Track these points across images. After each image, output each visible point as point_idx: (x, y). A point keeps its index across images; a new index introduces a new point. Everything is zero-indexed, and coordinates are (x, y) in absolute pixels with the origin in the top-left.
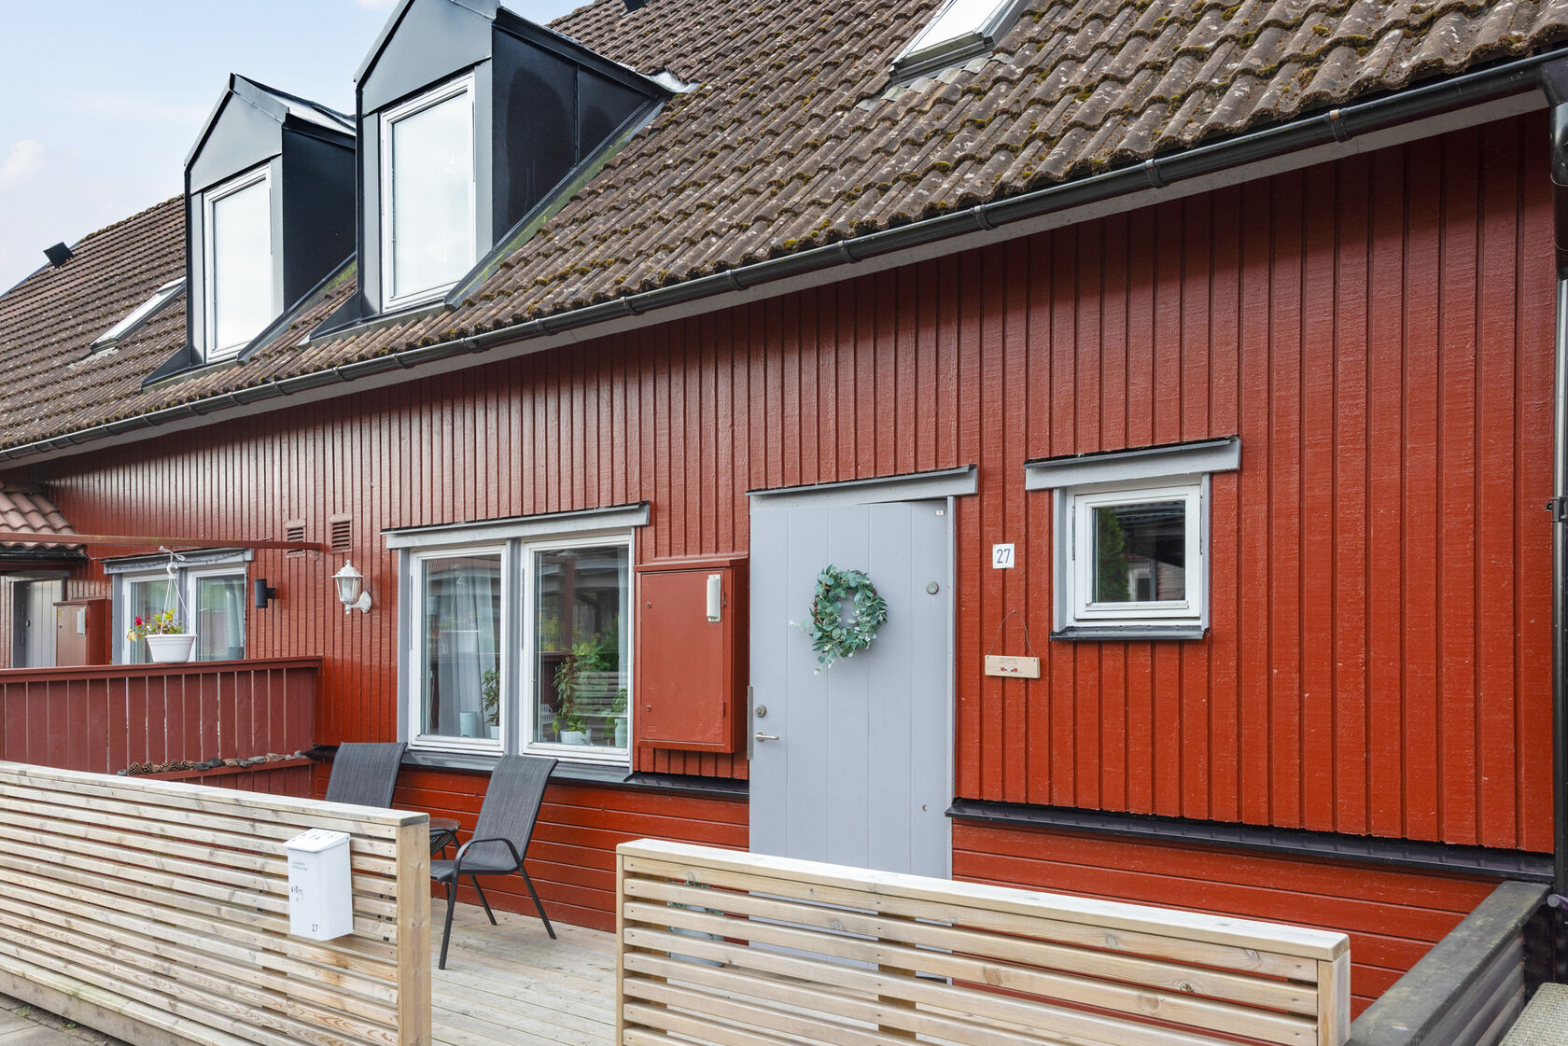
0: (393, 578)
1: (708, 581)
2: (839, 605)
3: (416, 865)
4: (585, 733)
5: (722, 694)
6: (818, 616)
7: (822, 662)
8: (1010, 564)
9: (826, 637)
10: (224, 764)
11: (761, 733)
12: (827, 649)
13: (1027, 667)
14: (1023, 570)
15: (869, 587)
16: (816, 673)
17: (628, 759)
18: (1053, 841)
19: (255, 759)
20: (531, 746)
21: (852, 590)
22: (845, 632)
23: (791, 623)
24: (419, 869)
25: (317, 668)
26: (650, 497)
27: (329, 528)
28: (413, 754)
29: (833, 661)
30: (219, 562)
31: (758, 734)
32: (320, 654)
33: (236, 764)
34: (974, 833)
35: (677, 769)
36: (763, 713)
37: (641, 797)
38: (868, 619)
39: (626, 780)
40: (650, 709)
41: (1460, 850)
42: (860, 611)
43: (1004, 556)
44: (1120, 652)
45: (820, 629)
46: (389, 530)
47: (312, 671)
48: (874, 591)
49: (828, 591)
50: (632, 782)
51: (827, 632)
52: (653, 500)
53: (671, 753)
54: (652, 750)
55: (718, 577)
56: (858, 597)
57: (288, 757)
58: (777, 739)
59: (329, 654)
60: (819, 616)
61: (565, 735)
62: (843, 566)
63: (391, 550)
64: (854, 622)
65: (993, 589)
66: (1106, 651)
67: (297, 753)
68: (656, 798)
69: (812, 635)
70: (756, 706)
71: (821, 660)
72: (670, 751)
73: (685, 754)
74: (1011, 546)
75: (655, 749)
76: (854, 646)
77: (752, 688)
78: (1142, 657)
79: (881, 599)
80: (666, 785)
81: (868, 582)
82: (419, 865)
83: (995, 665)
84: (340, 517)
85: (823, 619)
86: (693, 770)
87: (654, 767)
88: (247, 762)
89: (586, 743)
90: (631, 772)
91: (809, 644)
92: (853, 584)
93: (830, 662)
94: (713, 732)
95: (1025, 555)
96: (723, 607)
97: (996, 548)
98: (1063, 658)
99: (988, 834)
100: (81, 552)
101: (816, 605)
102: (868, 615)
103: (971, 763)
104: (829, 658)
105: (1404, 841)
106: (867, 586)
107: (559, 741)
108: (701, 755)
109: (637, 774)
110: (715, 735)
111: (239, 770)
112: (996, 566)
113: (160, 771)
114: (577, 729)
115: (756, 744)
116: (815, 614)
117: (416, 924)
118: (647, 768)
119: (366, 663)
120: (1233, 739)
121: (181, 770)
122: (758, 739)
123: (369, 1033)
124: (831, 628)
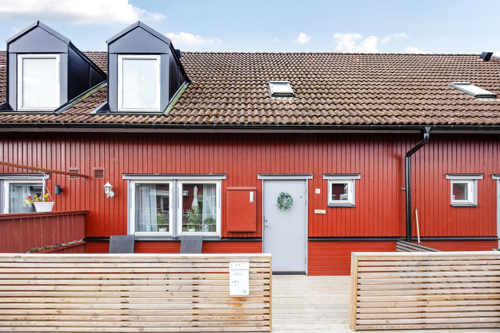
0: (125, 188)
1: (250, 193)
8: (319, 193)
9: (281, 206)
10: (62, 246)
12: (281, 208)
13: (324, 212)
14: (321, 194)
17: (219, 234)
18: (328, 243)
19: (71, 243)
20: (182, 233)
21: (286, 197)
22: (285, 205)
25: (86, 214)
27: (93, 171)
29: (284, 211)
34: (312, 243)
35: (235, 236)
37: (225, 243)
39: (219, 240)
40: (232, 223)
41: (390, 237)
43: (318, 191)
44: (340, 209)
45: (280, 204)
46: (123, 174)
47: (84, 215)
48: (290, 197)
49: (281, 196)
50: (222, 240)
52: (227, 173)
54: (227, 232)
55: (253, 192)
57: (79, 241)
58: (270, 226)
59: (92, 210)
60: (279, 202)
62: (285, 192)
63: (124, 180)
65: (316, 197)
66: (338, 209)
67: (81, 240)
68: (229, 243)
69: (278, 205)
72: (233, 232)
73: (238, 232)
74: (319, 189)
76: (288, 208)
78: (344, 210)
79: (292, 198)
81: (289, 195)
83: (316, 211)
84: (98, 168)
86: (240, 236)
88: (69, 245)
90: (221, 238)
92: (287, 195)
93: (282, 211)
94: (251, 227)
95: (322, 191)
96: (254, 199)
97: (316, 189)
98: (330, 210)
99: (314, 243)
101: (279, 199)
103: (311, 230)
105: (383, 237)
112: (316, 193)
115: (265, 227)
118: (227, 236)
120: (359, 223)
123: (256, 318)
124: (282, 204)
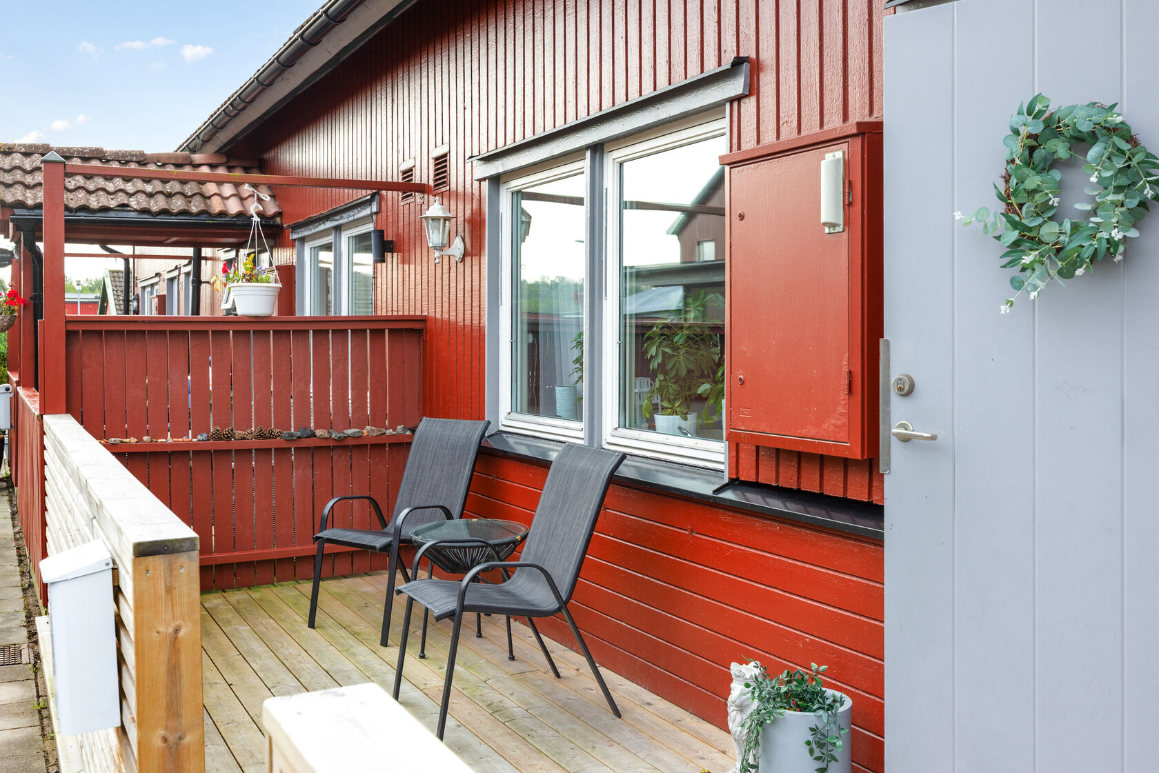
1: (823, 163)
2: (1056, 175)
3: (171, 630)
4: (686, 419)
5: (846, 356)
6: (1011, 201)
7: (1018, 288)
9: (1027, 239)
10: (314, 435)
11: (905, 427)
12: (1027, 260)
15: (1121, 131)
16: (1004, 309)
17: (722, 458)
19: (350, 432)
20: (616, 433)
21: (1081, 141)
22: (1067, 226)
23: (958, 216)
24: (176, 638)
25: (422, 330)
26: (748, 51)
27: (432, 162)
28: (505, 435)
29: (1042, 285)
30: (357, 217)
31: (898, 427)
32: (425, 313)
33: (326, 435)
35: (788, 480)
36: (908, 391)
37: (740, 520)
38: (1120, 197)
39: (717, 491)
40: (743, 382)
42: (1100, 179)
45: (1015, 225)
47: (419, 332)
48: (1132, 140)
49: (1032, 150)
50: (729, 495)
51: (1030, 229)
52: (753, 56)
53: (779, 454)
54: (754, 448)
55: (839, 154)
56: (1093, 152)
57: (389, 432)
58: (933, 438)
60: (1013, 200)
61: (660, 420)
62: (1064, 97)
63: (479, 181)
64: (1088, 207)
67: (399, 428)
68: (758, 523)
69: (998, 238)
70: (894, 376)
71: (1017, 284)
72: (778, 450)
73: (800, 457)
75: (758, 447)
76: (1087, 253)
77: (888, 343)
79: (1149, 155)
80: (776, 504)
81: (1119, 119)
82: (177, 630)
84: (440, 151)
85: (1021, 206)
86: (810, 484)
87: (757, 474)
88: (339, 435)
89: (683, 432)
90: (726, 481)
91: (994, 254)
92: (1085, 127)
93: (1035, 288)
94: (833, 421)
96: (848, 205)
100: (278, 220)
101: (1007, 179)
102: (1119, 189)
104: (1033, 278)
106: (1112, 130)
107: (652, 427)
108: (822, 461)
109: (734, 483)
110: (836, 426)
111: (331, 444)
113: (244, 439)
114: (675, 413)
115: (894, 442)
116: (1005, 198)
117: (171, 738)
118: (747, 475)
119: (468, 322)
121: (266, 438)
122: (898, 435)
124: (1040, 220)
